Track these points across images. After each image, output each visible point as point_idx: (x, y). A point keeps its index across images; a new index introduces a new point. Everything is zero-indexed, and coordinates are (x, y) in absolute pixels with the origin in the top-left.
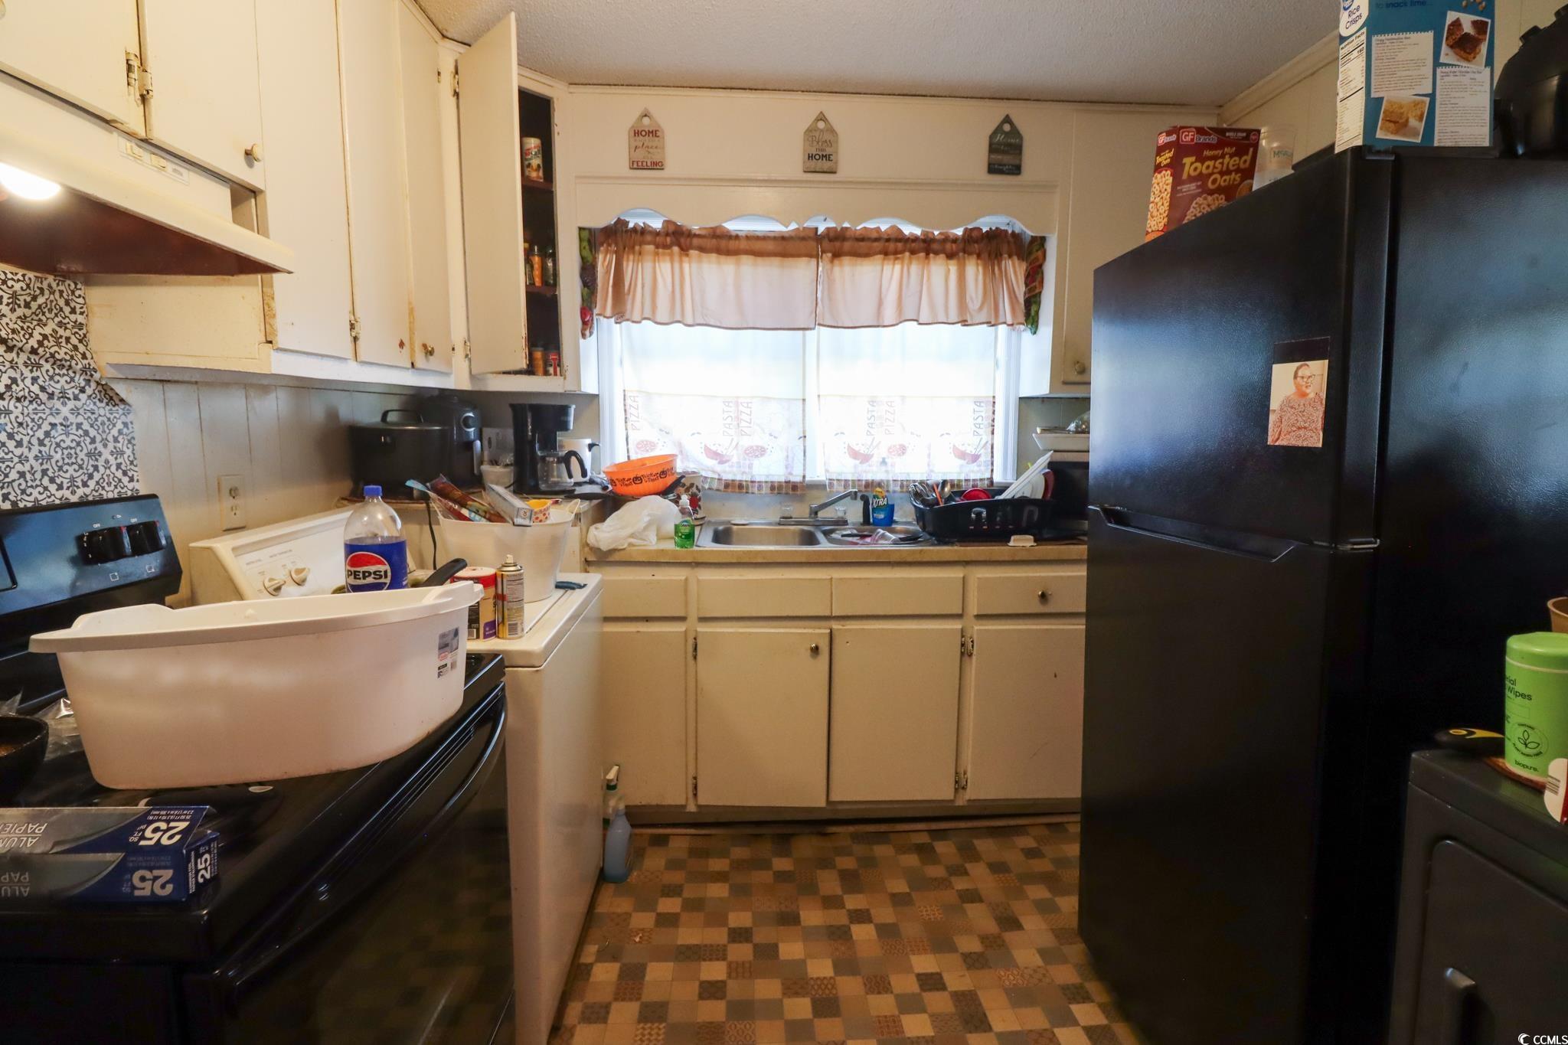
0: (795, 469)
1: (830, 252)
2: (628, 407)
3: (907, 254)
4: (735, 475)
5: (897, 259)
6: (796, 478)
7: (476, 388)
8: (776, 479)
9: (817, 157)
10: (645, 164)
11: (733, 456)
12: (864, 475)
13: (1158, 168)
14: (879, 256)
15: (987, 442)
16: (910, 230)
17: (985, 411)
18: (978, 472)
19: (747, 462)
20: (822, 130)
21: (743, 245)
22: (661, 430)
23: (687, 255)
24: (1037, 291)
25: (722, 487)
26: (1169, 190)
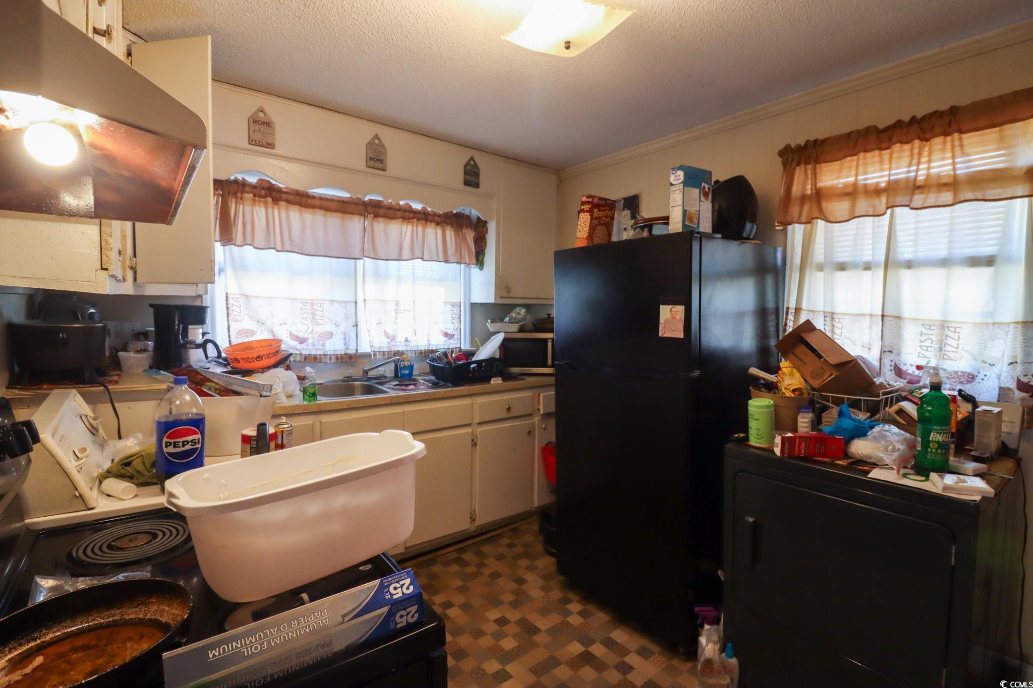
0: (350, 346)
1: (372, 214)
2: (230, 306)
3: (415, 220)
4: (310, 351)
5: (409, 222)
6: (352, 351)
7: (138, 294)
8: (339, 352)
9: (375, 160)
10: (261, 143)
11: (309, 338)
12: (393, 348)
13: (582, 211)
14: (400, 220)
15: (457, 328)
16: (417, 206)
17: (456, 310)
18: (454, 344)
19: (321, 342)
20: (377, 144)
21: (317, 202)
22: (258, 322)
23: (276, 204)
24: (483, 248)
25: (302, 360)
26: (589, 221)
